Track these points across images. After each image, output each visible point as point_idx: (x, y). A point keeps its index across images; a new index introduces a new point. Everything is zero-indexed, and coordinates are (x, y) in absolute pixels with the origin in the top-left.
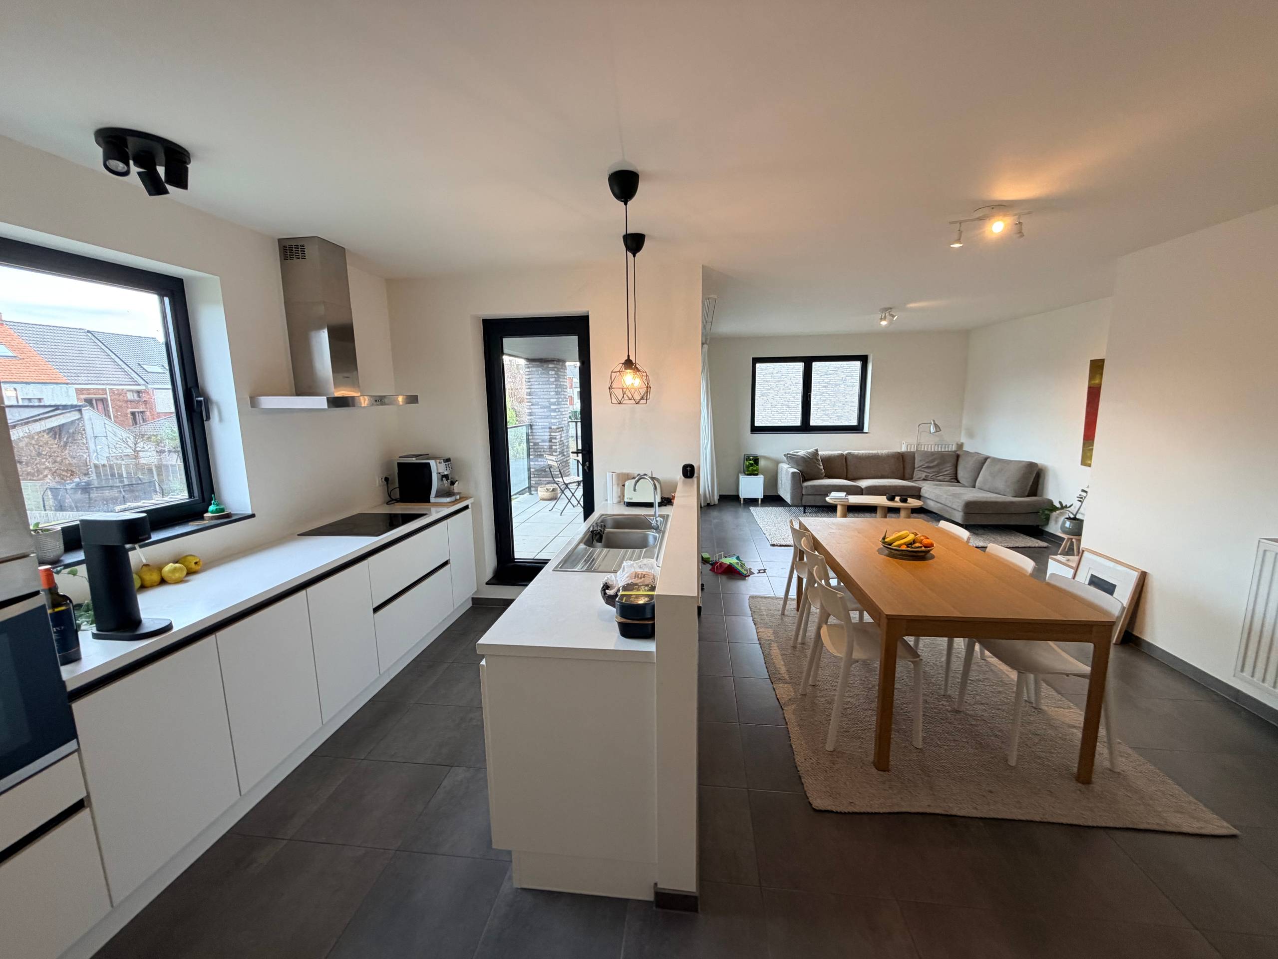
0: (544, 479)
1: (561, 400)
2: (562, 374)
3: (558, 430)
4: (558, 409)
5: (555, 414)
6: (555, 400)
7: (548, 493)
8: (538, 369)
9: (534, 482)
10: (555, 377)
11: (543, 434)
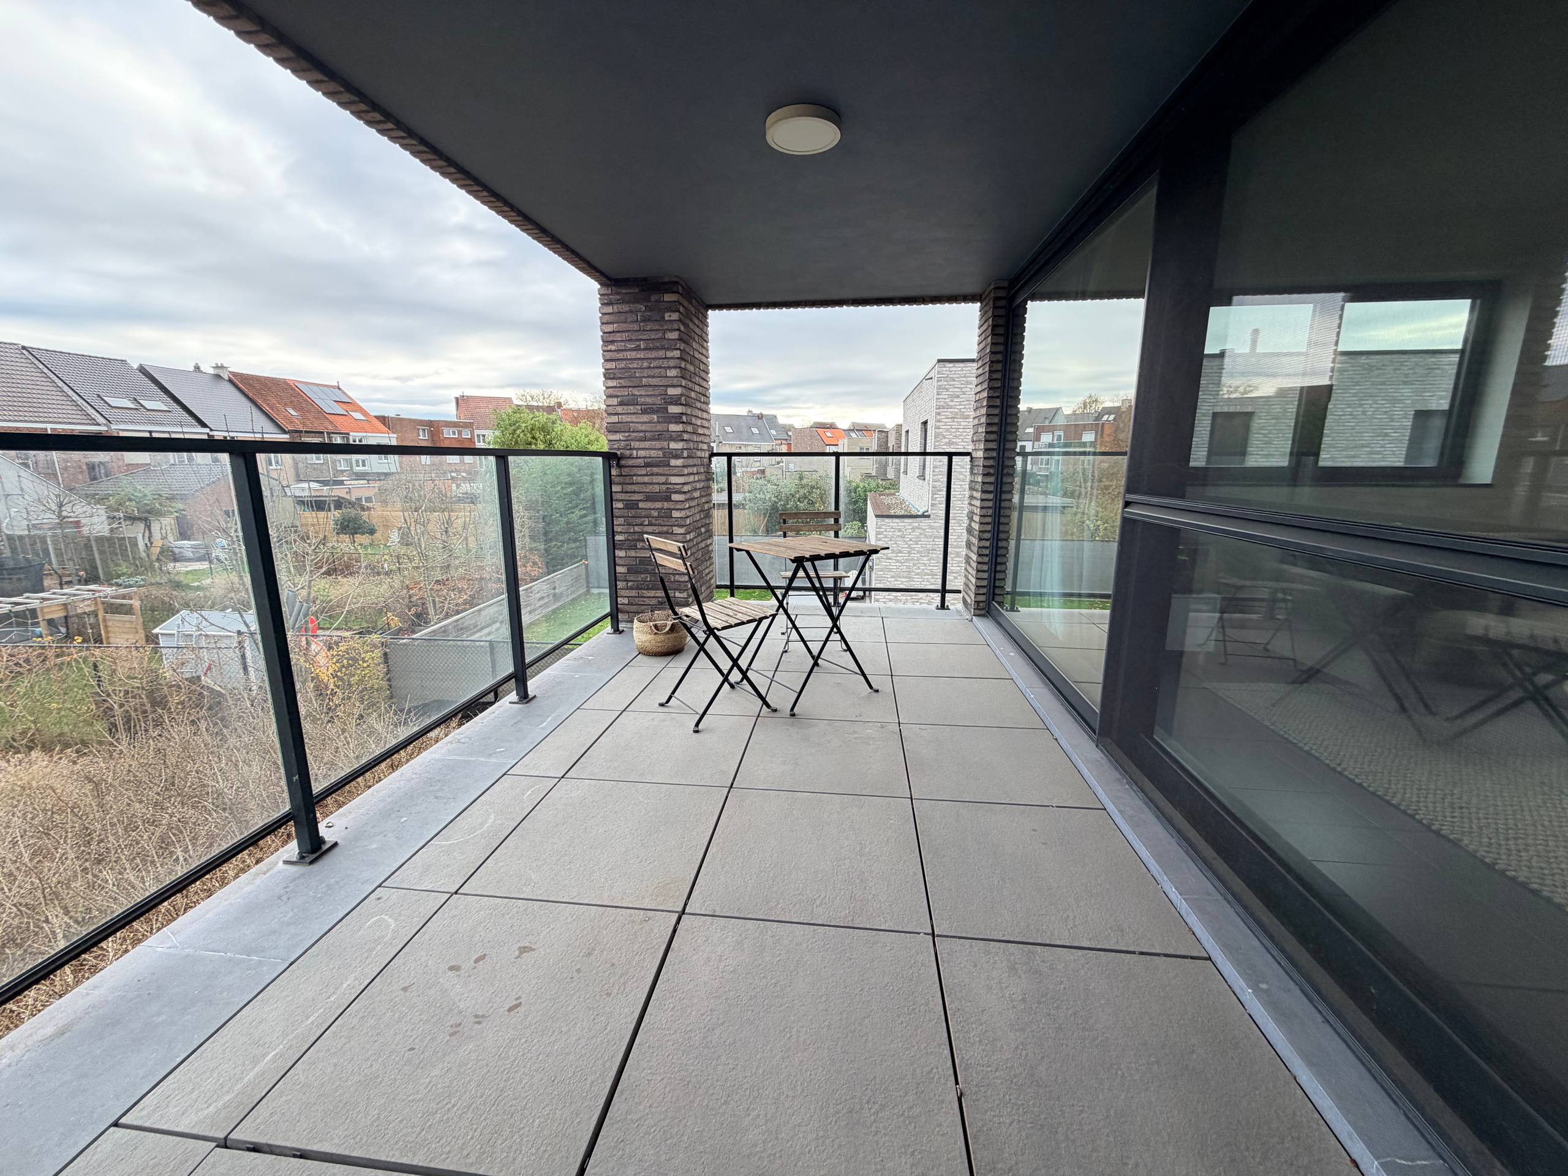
10: (677, 331)
11: (646, 479)
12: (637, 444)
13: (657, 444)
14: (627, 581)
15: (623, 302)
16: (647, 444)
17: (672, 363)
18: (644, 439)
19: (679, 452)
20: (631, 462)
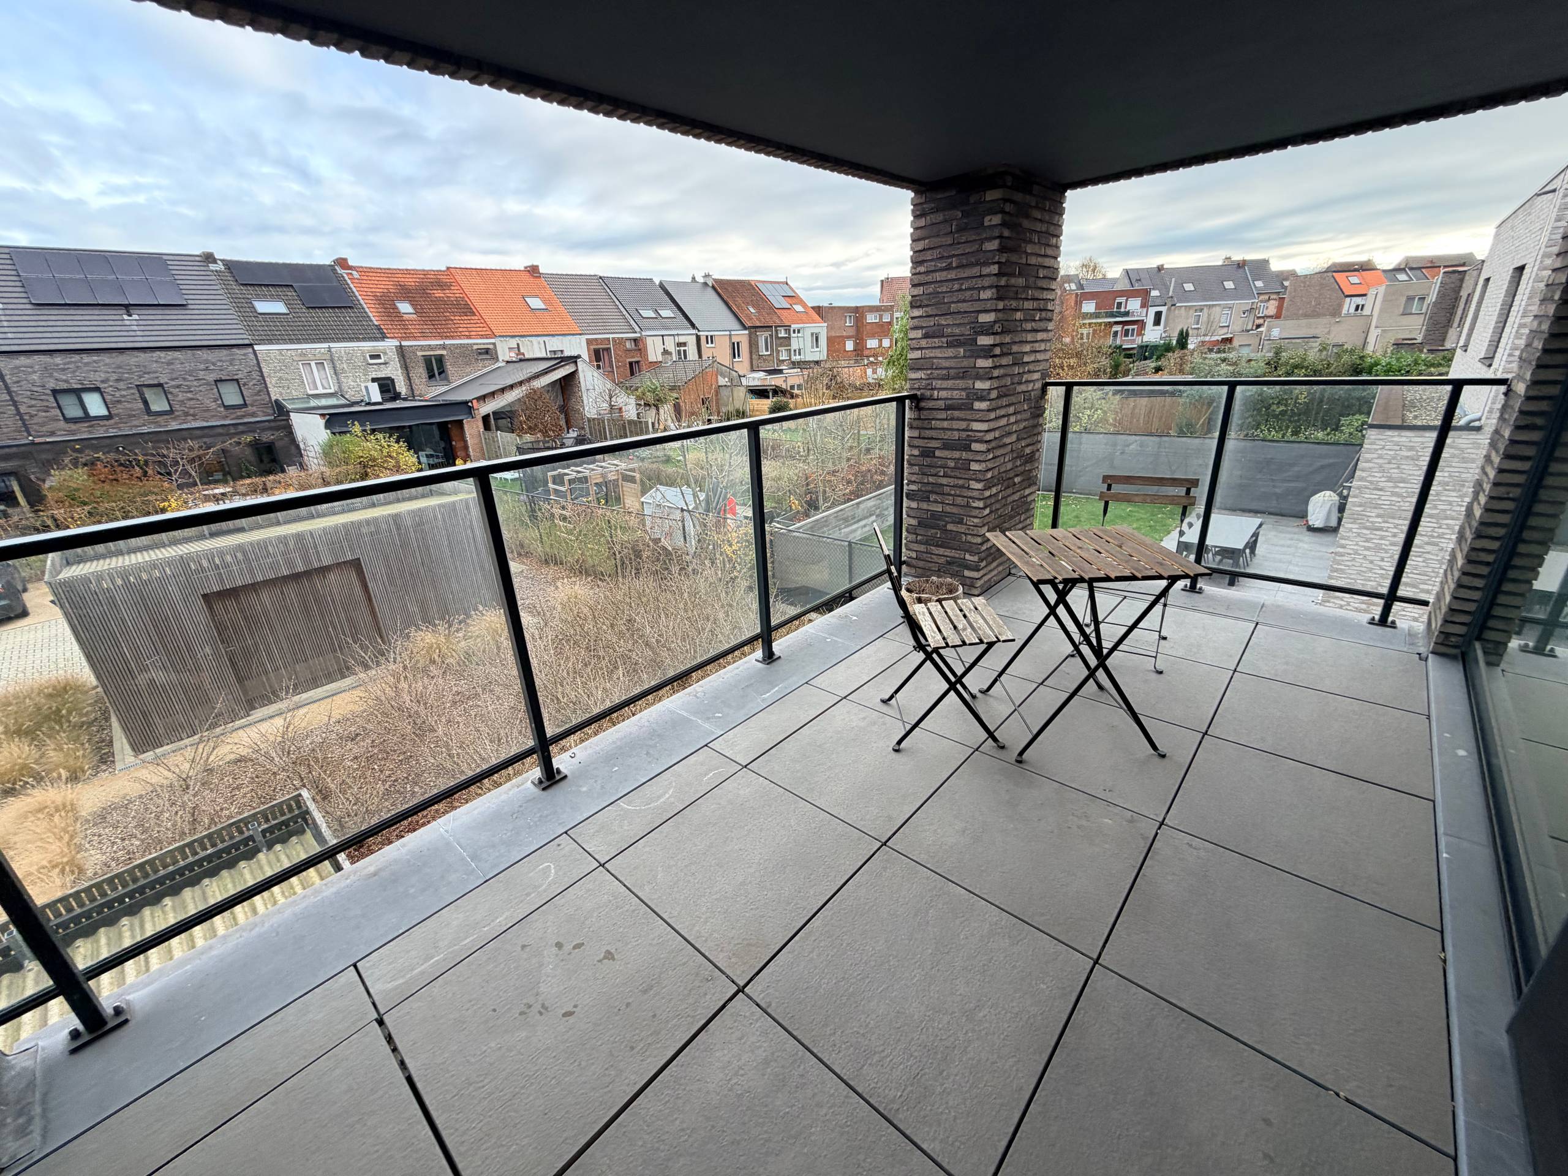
11: (945, 424)
12: (938, 384)
13: (960, 383)
14: (917, 535)
15: (937, 210)
16: (949, 383)
17: (987, 282)
18: (947, 378)
19: (985, 393)
20: (931, 404)
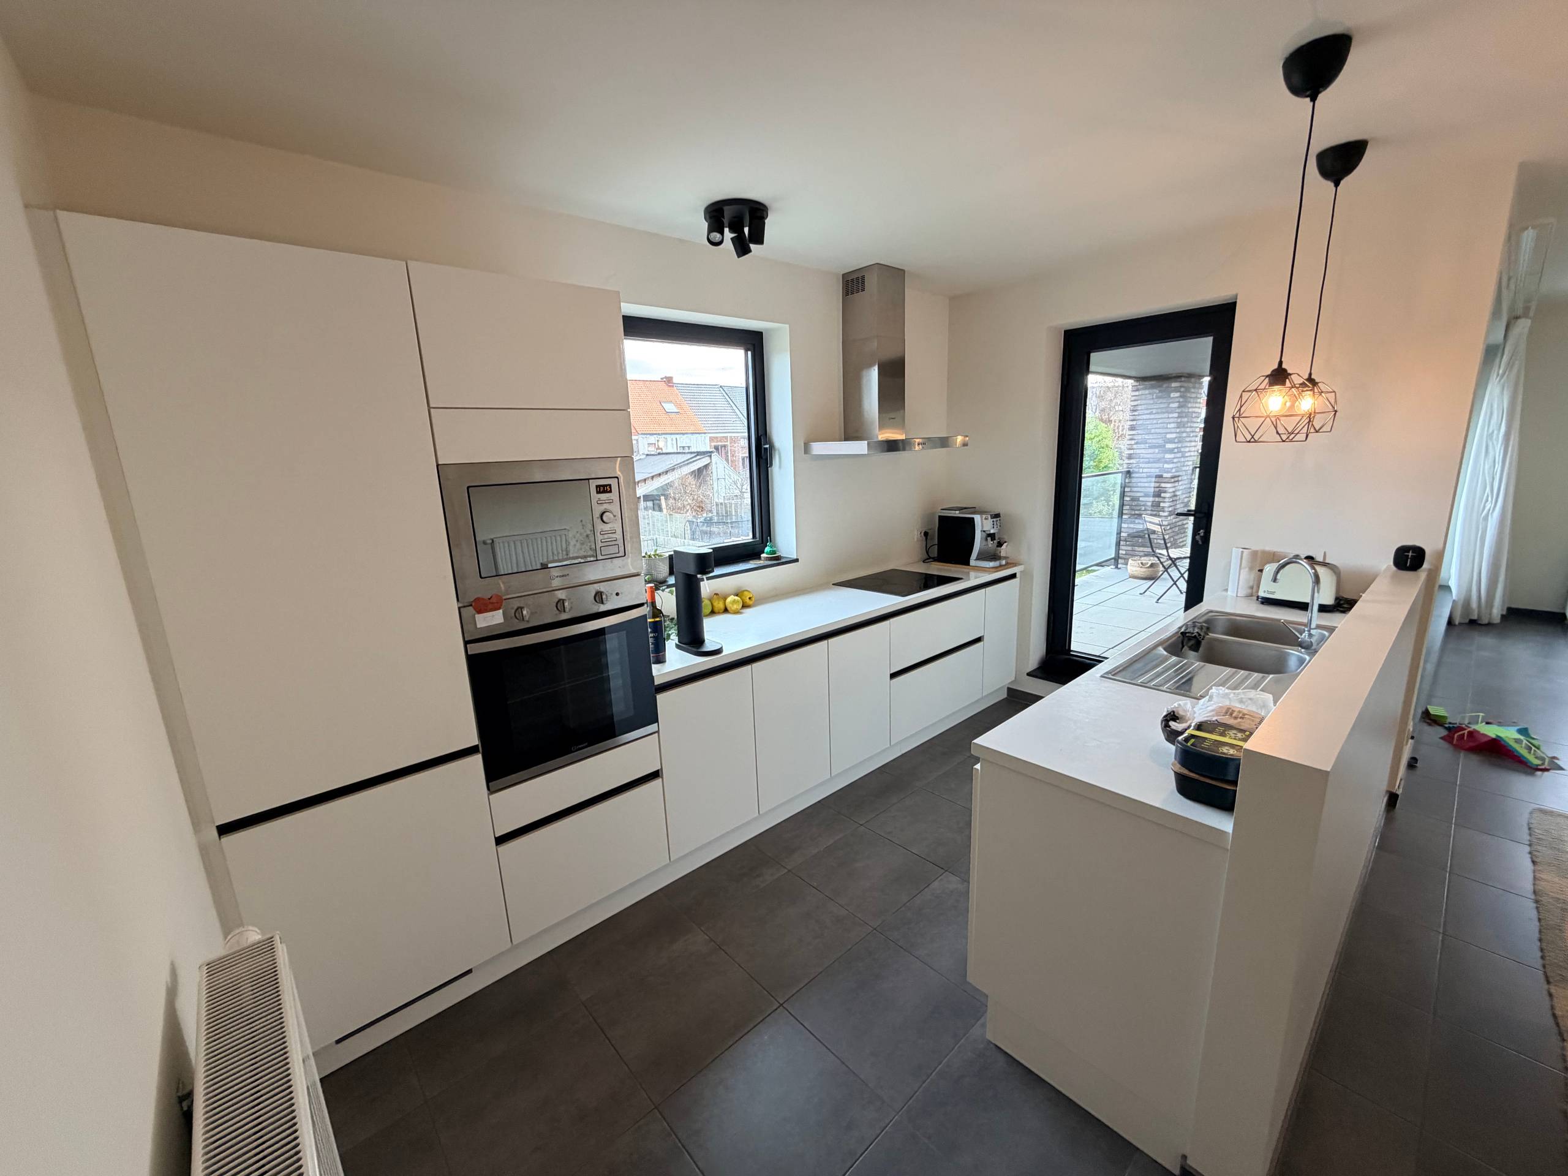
0: (1141, 549)
1: (1184, 435)
2: (1194, 395)
3: (1173, 480)
4: (1177, 448)
5: (1172, 456)
6: (1174, 436)
7: (1144, 570)
8: (1151, 391)
9: (1124, 552)
10: (1179, 402)
11: (1146, 485)
12: (1143, 465)
14: (1127, 541)
15: (1145, 389)
16: (1150, 465)
18: (1149, 463)
19: (1169, 470)
20: (1137, 475)
